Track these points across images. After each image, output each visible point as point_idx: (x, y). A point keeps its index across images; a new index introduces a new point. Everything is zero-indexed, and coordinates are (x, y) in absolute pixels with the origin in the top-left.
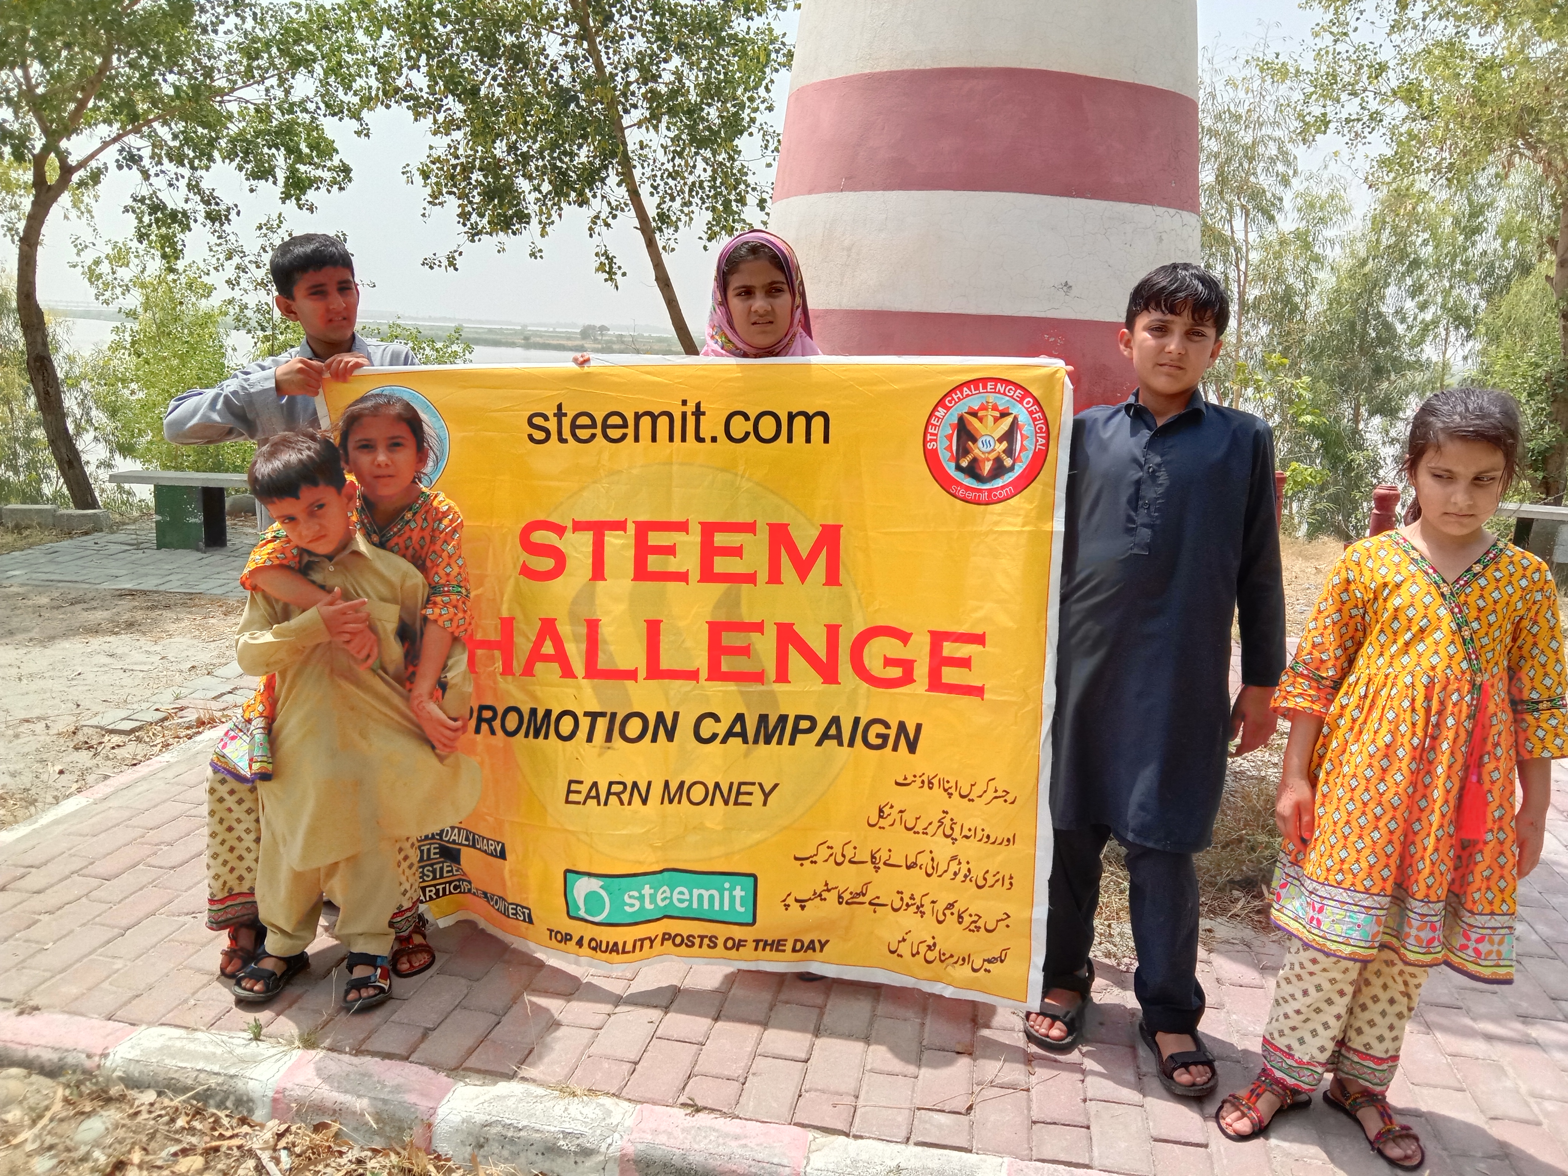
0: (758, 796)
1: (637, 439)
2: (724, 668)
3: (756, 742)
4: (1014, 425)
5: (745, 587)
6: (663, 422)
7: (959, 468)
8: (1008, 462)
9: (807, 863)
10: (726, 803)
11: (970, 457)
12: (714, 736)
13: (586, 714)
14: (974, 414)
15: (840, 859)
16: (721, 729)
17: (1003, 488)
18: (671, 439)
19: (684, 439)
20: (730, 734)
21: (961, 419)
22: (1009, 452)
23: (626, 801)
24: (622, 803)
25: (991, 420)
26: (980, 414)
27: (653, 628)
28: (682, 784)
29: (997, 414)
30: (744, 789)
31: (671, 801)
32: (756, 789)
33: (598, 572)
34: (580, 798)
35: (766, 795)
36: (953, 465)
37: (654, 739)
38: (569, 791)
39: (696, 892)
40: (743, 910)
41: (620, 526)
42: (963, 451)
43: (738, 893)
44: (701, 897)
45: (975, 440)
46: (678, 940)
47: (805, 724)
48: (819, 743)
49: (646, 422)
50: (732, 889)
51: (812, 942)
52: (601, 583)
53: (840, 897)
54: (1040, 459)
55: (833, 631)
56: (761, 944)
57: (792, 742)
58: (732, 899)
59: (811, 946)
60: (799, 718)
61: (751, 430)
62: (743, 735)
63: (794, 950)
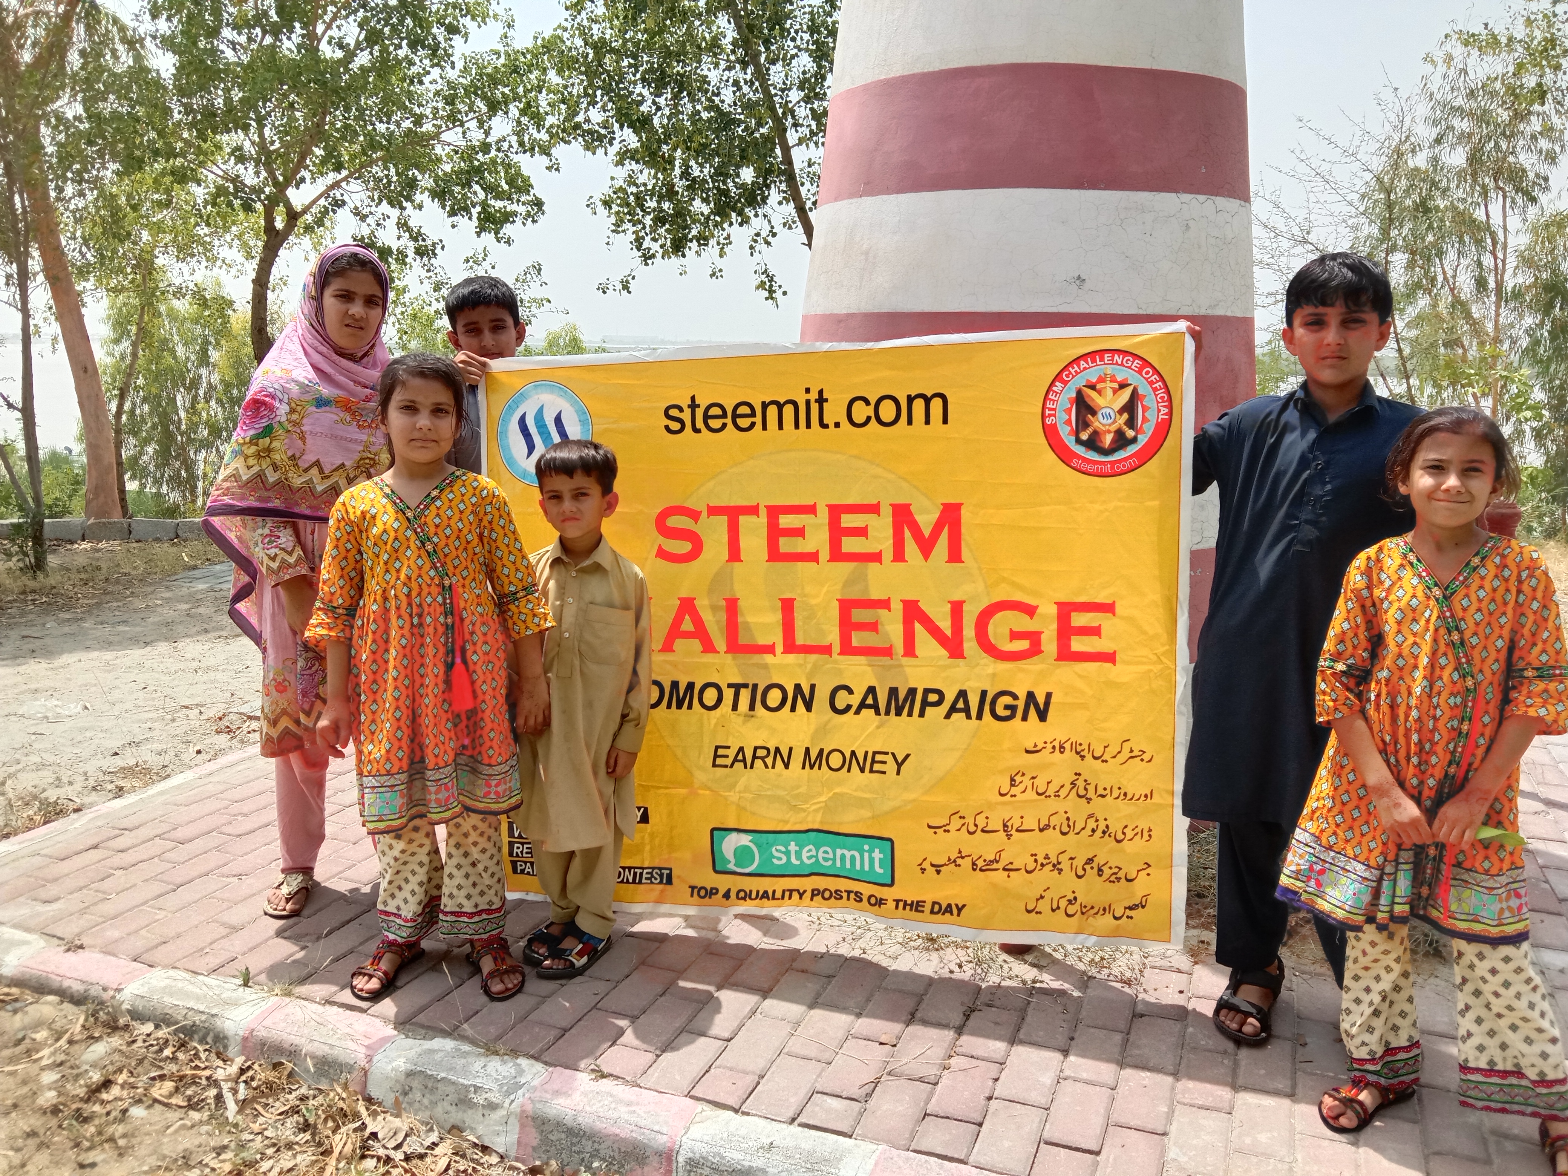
0: (891, 766)
1: (764, 428)
2: (855, 643)
3: (887, 713)
4: (1135, 396)
5: (873, 566)
6: (788, 410)
7: (1079, 441)
8: (1130, 433)
9: (939, 831)
10: (862, 770)
11: (1090, 430)
12: (849, 707)
13: (730, 686)
14: (1092, 387)
15: (972, 828)
16: (855, 700)
17: (1125, 459)
18: (797, 426)
19: (808, 426)
20: (863, 705)
21: (1079, 393)
22: (1131, 423)
23: (770, 764)
24: (766, 767)
25: (1109, 392)
26: (1098, 386)
27: (788, 606)
28: (821, 751)
29: (1116, 386)
30: (878, 757)
31: (812, 767)
32: (889, 758)
33: (735, 554)
34: (728, 761)
35: (900, 765)
36: (1073, 438)
37: (793, 709)
38: (716, 756)
39: (839, 852)
40: (881, 871)
41: (753, 510)
42: (1082, 423)
43: (877, 855)
44: (843, 857)
45: (1094, 413)
46: (827, 894)
47: (933, 698)
48: (948, 716)
49: (772, 411)
50: (871, 851)
51: (949, 905)
52: (736, 564)
53: (974, 864)
54: (1163, 429)
55: (957, 608)
56: (901, 904)
57: (922, 714)
58: (872, 860)
59: (949, 909)
60: (927, 691)
61: (872, 414)
62: (875, 707)
63: (932, 912)
